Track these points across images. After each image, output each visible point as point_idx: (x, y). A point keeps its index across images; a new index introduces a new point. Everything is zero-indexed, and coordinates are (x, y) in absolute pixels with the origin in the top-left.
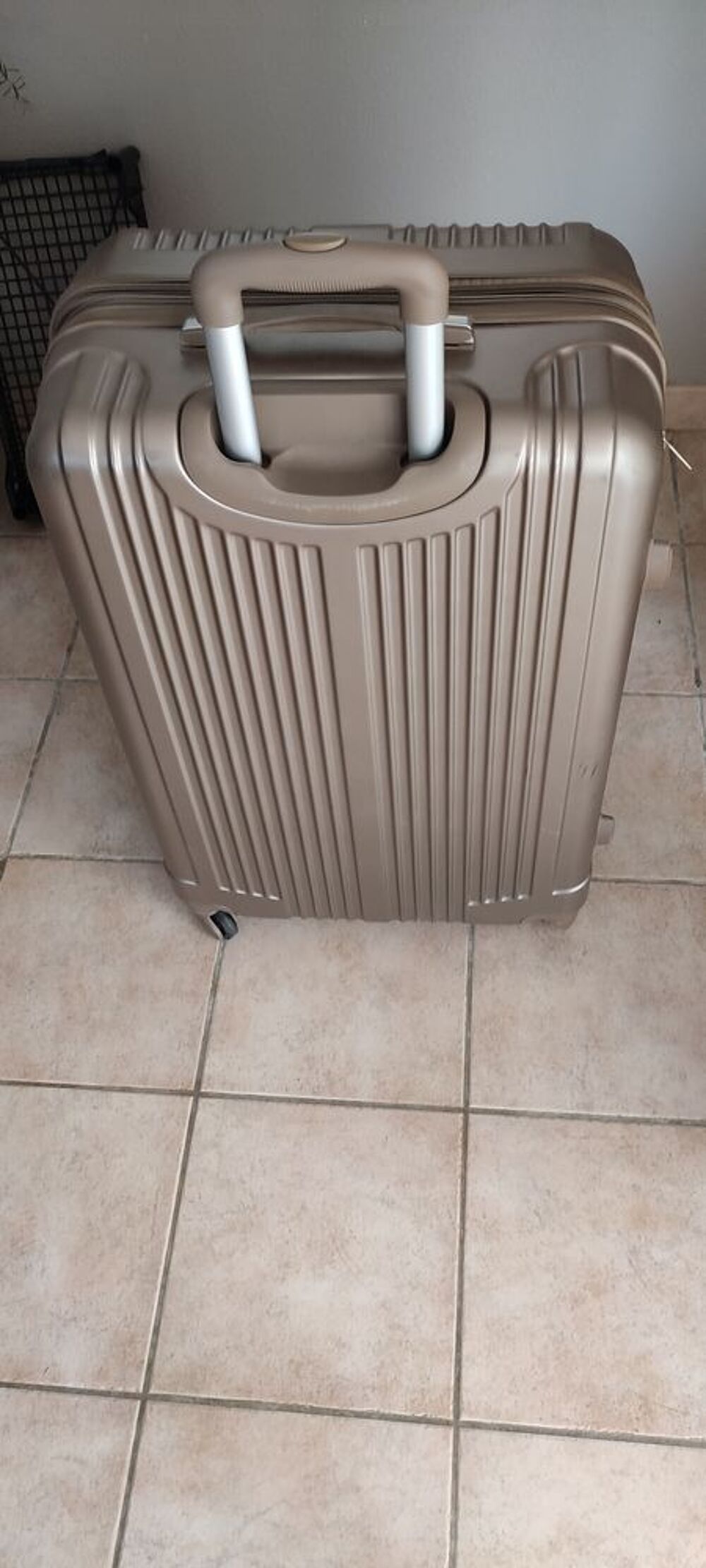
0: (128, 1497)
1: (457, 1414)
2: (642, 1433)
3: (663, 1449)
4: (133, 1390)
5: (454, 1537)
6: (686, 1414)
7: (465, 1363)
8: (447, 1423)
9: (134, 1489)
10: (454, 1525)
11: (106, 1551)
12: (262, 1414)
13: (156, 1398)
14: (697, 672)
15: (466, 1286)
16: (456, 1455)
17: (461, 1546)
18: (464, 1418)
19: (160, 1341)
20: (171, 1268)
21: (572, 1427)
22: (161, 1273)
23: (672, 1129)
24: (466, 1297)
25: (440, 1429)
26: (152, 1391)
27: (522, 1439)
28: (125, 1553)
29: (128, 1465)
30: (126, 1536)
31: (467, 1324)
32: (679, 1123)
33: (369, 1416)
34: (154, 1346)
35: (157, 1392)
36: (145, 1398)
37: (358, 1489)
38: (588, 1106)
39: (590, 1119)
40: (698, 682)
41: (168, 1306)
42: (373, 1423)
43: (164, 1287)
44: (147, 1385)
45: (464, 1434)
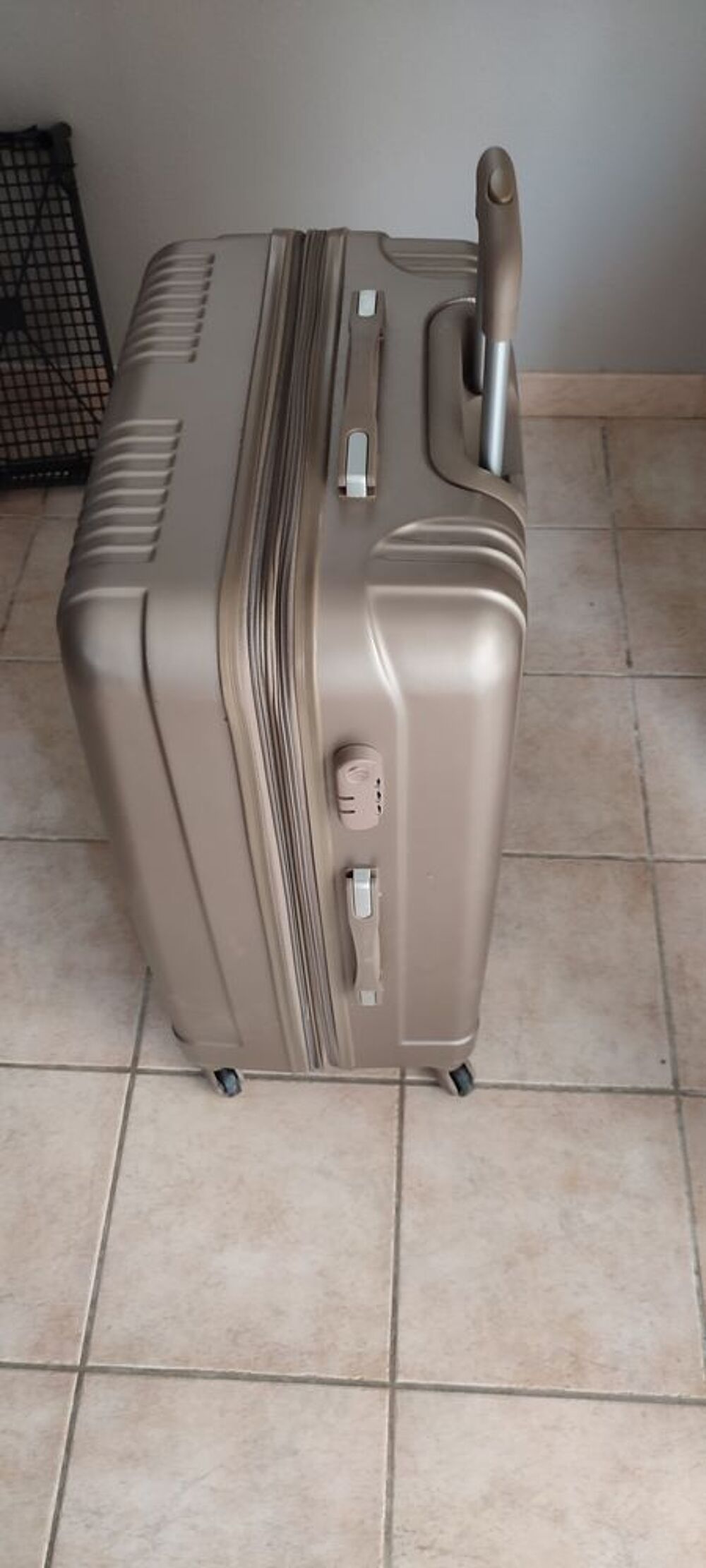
0: (65, 1468)
1: (393, 1374)
2: (573, 1389)
3: (593, 1404)
4: (69, 1363)
5: (390, 1495)
6: (615, 1369)
7: (401, 1327)
8: (383, 1386)
9: (72, 1460)
10: (390, 1484)
11: (43, 1521)
12: (200, 1383)
13: (93, 1370)
14: (628, 653)
15: (403, 1252)
16: (392, 1416)
17: (398, 1503)
18: (400, 1380)
19: (97, 1315)
20: (109, 1243)
21: (505, 1386)
22: (98, 1247)
23: (602, 1096)
24: (403, 1263)
25: (377, 1392)
26: (90, 1363)
27: (457, 1398)
28: (64, 1524)
29: (65, 1437)
30: (64, 1505)
31: (403, 1289)
32: (609, 1090)
33: (305, 1381)
34: (91, 1319)
35: (95, 1364)
36: (82, 1371)
37: (295, 1453)
38: (522, 1075)
39: (524, 1088)
40: (629, 663)
41: (107, 1282)
42: (310, 1387)
43: (101, 1261)
44: (85, 1357)
45: (400, 1395)
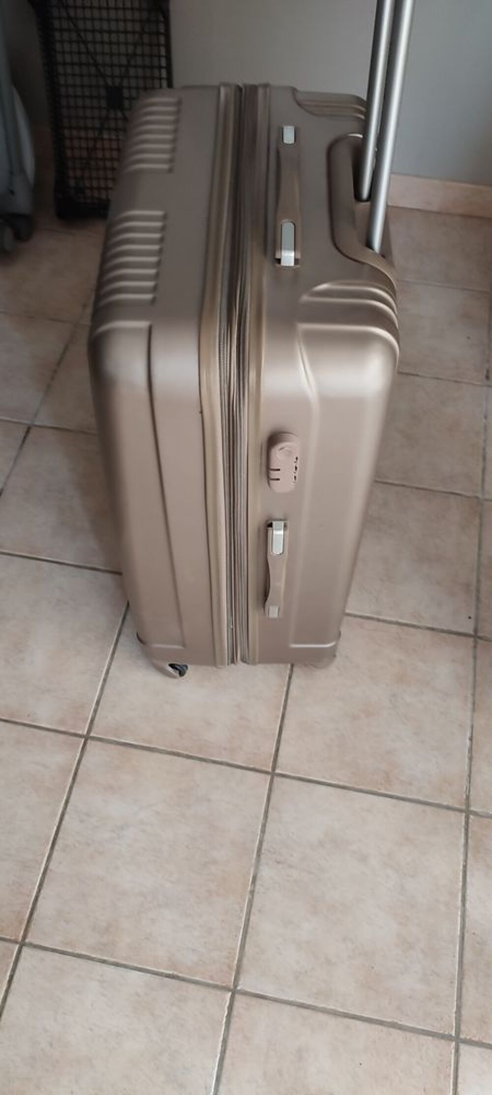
0: (71, 788)
1: (274, 768)
2: (383, 791)
3: (393, 801)
4: (80, 732)
5: (263, 831)
6: (410, 784)
7: (282, 743)
8: (267, 773)
9: (76, 784)
10: (264, 826)
11: (56, 815)
12: (156, 755)
13: (93, 738)
14: (488, 371)
15: (289, 701)
16: (270, 790)
17: (267, 836)
18: (278, 771)
19: (100, 709)
20: (111, 671)
21: (341, 783)
22: (104, 672)
23: (428, 632)
24: (288, 708)
25: (263, 776)
26: (92, 734)
27: (311, 785)
28: (66, 817)
29: (73, 771)
30: (69, 807)
31: (286, 721)
32: (433, 629)
33: (221, 763)
34: (95, 711)
35: (95, 735)
36: (87, 738)
37: (209, 800)
38: (379, 613)
39: (379, 620)
40: (487, 377)
41: (107, 691)
42: (223, 767)
43: (105, 680)
44: (90, 730)
45: (277, 780)
